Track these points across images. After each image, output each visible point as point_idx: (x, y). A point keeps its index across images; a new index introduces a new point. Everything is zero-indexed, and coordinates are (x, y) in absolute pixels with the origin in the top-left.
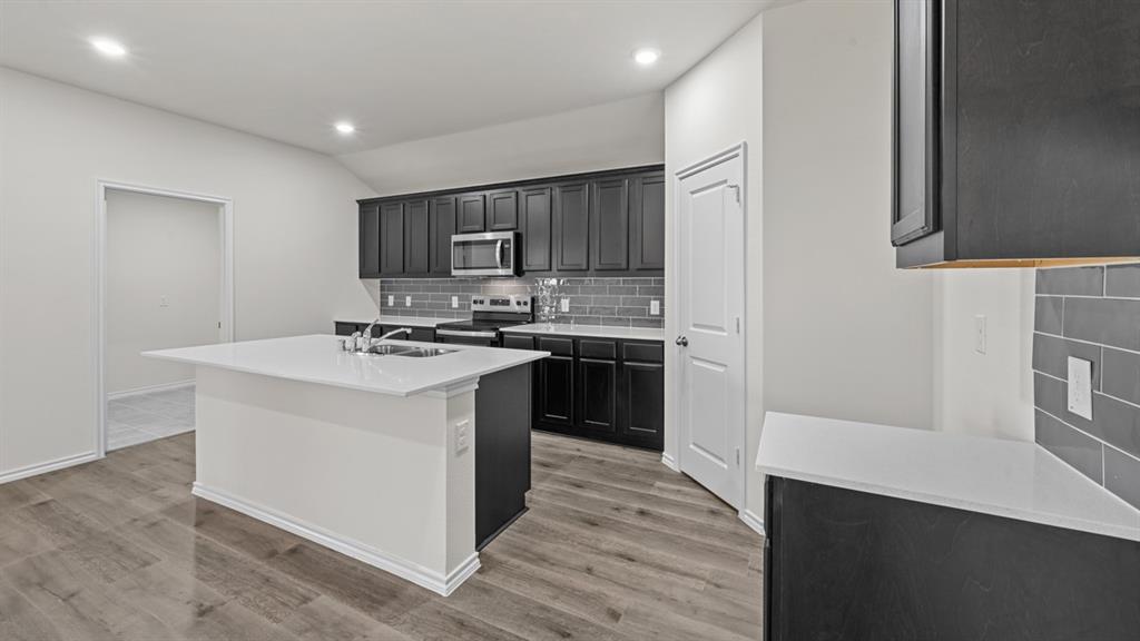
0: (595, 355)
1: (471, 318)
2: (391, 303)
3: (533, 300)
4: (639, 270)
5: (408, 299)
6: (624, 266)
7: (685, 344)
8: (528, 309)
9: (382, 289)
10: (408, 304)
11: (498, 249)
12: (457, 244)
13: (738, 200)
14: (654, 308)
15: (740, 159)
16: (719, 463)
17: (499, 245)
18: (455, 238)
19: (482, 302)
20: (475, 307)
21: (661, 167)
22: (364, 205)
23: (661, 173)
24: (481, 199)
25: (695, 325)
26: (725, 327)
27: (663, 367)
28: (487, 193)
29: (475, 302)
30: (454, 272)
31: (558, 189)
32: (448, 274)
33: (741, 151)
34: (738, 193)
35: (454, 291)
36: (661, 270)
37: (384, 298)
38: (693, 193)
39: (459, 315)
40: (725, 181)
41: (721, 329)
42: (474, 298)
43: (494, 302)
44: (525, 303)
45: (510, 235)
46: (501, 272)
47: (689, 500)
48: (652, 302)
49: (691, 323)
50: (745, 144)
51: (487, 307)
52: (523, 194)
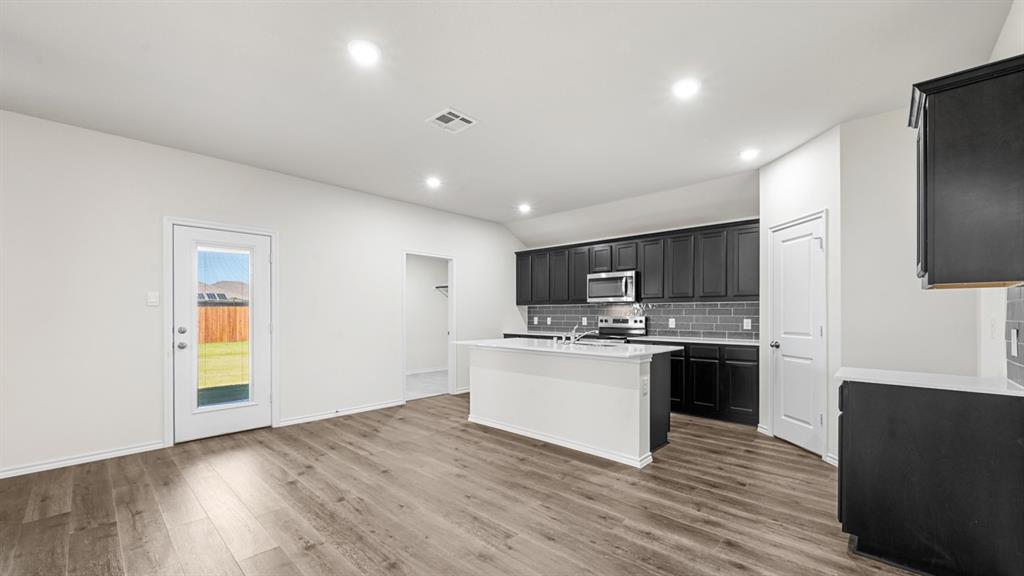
0: (703, 355)
1: (597, 332)
2: (536, 322)
3: (647, 319)
4: (736, 296)
5: (549, 319)
6: (723, 293)
7: (778, 347)
8: (643, 325)
9: (529, 312)
10: (549, 323)
11: (624, 284)
12: (590, 280)
13: (821, 247)
14: (747, 324)
15: (823, 220)
16: (807, 426)
17: (624, 280)
18: (589, 276)
19: (606, 321)
20: (600, 325)
21: (757, 221)
22: (520, 256)
23: (756, 225)
24: (609, 248)
25: (785, 333)
26: (811, 333)
27: (758, 365)
28: (612, 244)
29: (602, 321)
30: (589, 300)
31: (669, 241)
32: (585, 301)
33: (823, 215)
34: (821, 243)
35: (584, 313)
36: (756, 296)
37: (530, 319)
38: (784, 242)
39: (588, 330)
40: (811, 234)
41: (808, 334)
42: (600, 318)
43: (615, 321)
44: (641, 322)
45: (632, 273)
46: (624, 299)
47: (783, 449)
48: (745, 320)
49: (783, 331)
50: (827, 211)
51: (610, 324)
52: (641, 245)
